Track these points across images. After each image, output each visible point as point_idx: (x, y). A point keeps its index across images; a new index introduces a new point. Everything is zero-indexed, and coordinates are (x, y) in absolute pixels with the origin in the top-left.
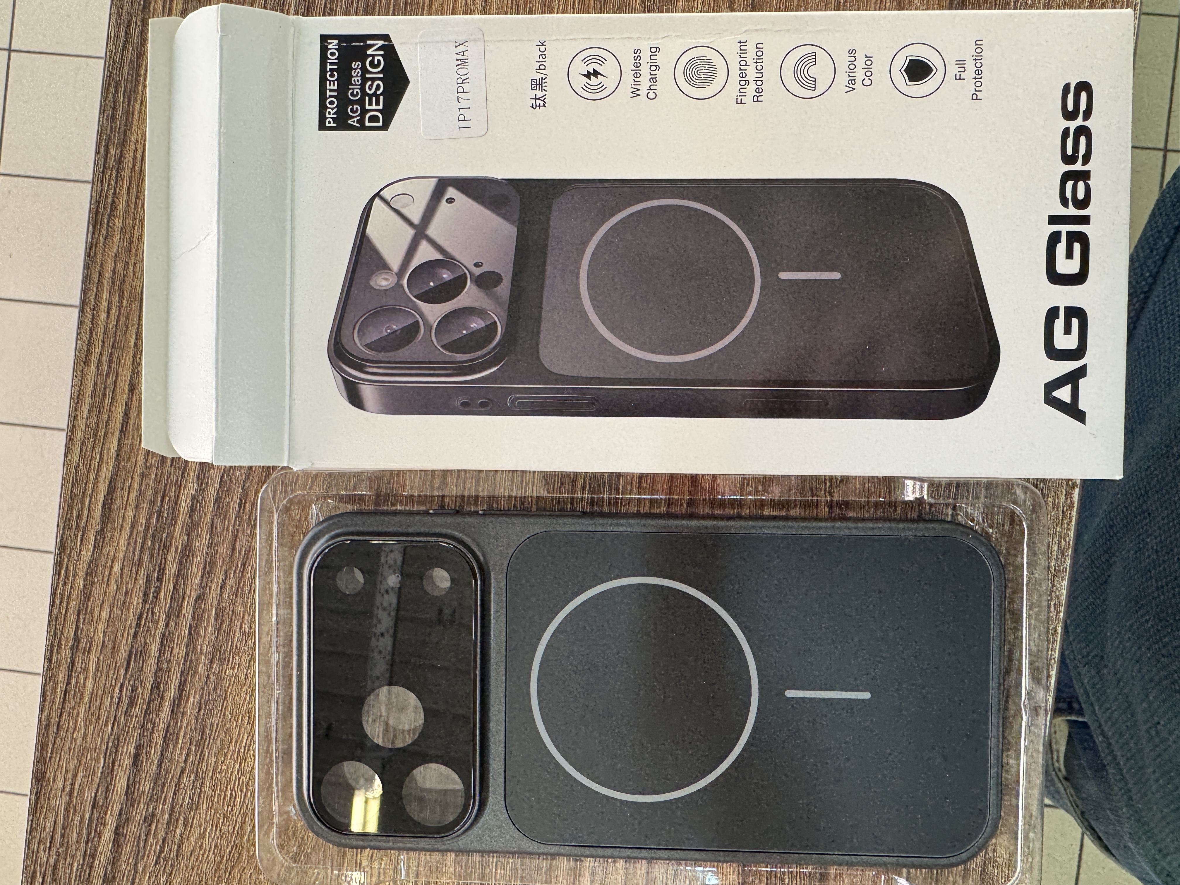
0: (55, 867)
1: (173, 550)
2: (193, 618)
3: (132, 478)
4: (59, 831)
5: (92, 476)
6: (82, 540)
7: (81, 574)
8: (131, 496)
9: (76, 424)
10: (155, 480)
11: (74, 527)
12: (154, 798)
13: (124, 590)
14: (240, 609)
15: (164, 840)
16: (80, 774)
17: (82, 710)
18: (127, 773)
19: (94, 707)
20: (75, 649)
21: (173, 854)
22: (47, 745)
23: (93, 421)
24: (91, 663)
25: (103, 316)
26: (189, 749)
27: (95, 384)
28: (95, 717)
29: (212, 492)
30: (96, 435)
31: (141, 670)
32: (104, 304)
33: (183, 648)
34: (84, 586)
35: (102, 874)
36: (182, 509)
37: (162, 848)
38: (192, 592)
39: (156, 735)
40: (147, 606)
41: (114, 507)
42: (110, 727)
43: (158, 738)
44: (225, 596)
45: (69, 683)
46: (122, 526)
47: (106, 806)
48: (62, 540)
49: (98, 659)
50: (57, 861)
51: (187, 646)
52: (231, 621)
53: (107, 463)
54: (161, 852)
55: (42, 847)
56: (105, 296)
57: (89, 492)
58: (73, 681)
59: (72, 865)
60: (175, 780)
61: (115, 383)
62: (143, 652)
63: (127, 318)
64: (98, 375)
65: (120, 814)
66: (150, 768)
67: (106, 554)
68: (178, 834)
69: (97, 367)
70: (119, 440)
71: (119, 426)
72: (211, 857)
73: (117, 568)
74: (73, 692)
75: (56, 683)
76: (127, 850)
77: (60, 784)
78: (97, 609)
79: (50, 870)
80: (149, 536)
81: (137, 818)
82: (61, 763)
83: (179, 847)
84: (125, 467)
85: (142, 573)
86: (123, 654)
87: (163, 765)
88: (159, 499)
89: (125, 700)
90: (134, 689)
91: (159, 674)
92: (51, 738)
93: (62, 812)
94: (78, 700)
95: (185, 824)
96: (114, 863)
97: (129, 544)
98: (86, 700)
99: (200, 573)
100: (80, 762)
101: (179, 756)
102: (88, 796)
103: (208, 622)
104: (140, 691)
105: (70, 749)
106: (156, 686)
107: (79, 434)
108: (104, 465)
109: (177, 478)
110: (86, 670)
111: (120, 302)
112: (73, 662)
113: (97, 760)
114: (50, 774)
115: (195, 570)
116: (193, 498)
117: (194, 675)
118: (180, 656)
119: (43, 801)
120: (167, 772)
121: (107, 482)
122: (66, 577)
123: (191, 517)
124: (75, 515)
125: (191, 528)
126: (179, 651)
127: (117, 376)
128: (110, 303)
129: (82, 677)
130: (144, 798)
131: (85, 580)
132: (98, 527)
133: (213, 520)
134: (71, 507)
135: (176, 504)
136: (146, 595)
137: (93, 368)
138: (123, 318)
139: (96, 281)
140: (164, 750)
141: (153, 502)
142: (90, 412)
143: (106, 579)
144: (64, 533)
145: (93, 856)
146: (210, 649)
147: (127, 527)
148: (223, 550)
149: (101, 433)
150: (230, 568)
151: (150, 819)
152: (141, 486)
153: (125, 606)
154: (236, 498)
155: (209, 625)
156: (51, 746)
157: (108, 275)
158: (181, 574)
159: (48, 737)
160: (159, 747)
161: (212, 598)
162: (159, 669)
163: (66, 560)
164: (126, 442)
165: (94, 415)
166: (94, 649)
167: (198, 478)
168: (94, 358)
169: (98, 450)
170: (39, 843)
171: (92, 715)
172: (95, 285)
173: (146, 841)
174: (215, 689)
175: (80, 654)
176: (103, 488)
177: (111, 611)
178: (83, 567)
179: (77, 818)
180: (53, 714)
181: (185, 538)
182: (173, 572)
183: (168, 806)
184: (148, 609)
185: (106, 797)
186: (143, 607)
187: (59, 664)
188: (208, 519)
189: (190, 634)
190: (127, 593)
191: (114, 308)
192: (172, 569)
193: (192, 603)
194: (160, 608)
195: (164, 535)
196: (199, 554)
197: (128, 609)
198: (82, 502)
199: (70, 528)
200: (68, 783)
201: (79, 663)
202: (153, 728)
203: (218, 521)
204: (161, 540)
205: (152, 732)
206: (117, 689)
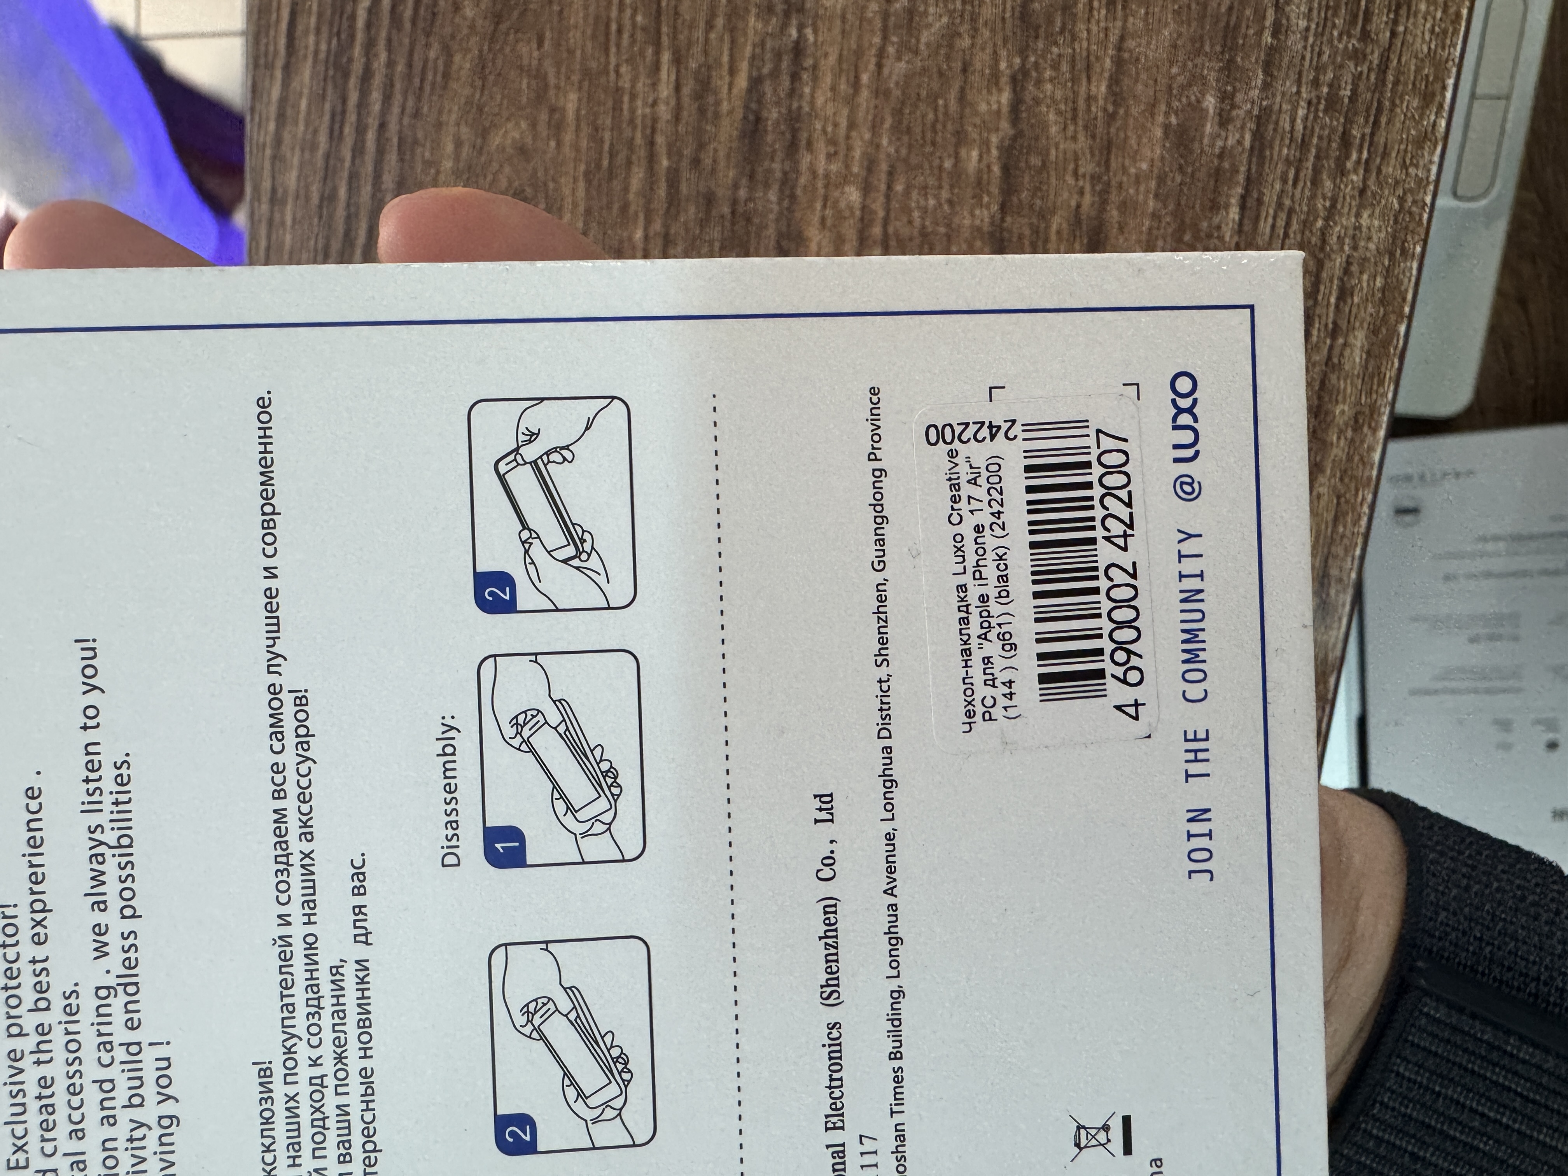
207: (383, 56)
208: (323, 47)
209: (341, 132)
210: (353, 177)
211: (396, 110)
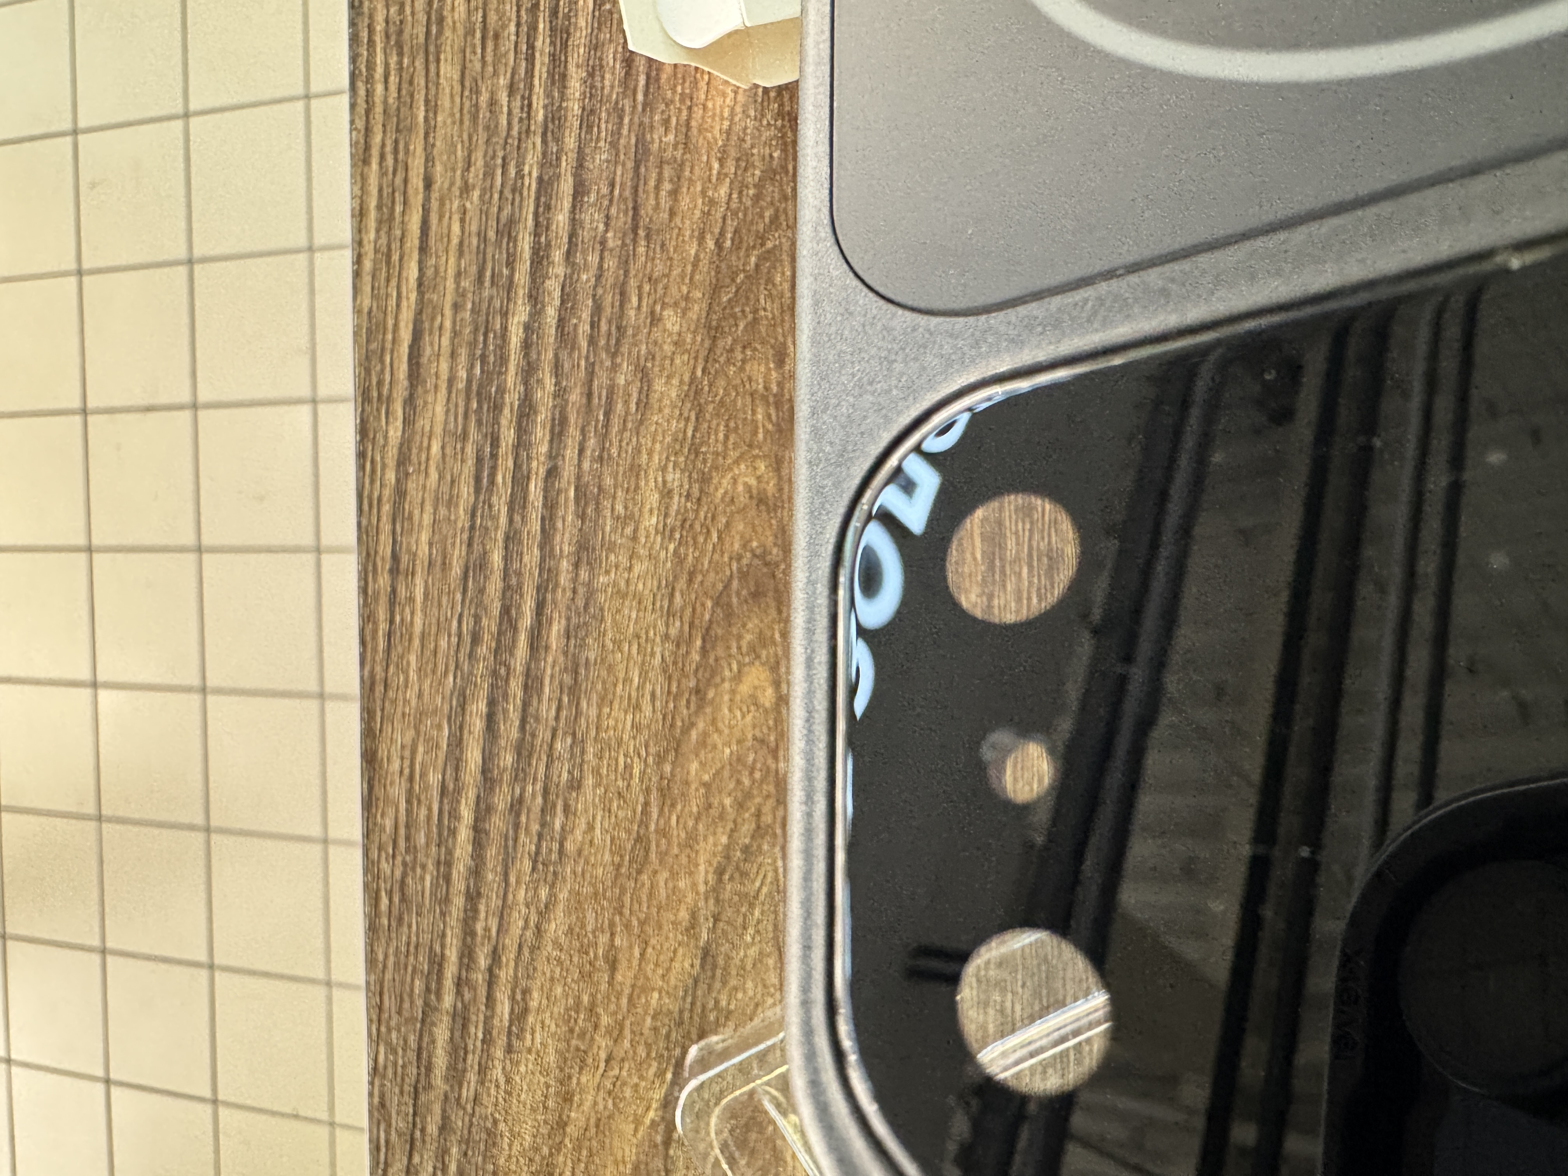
0: (403, 883)
1: (506, 411)
2: (545, 505)
3: (442, 315)
4: (402, 831)
5: (390, 322)
6: (387, 418)
7: (391, 463)
8: (443, 339)
9: (362, 250)
10: (473, 310)
11: (375, 400)
12: (520, 774)
13: (449, 478)
14: (608, 481)
15: (540, 836)
16: (421, 749)
17: (413, 658)
18: (481, 741)
19: (428, 653)
20: (394, 571)
21: (554, 857)
22: (375, 712)
23: (383, 241)
24: (418, 588)
25: (379, 88)
26: (560, 701)
27: (380, 190)
28: (430, 666)
29: (551, 313)
30: (388, 263)
31: (482, 591)
32: (380, 70)
33: (536, 551)
34: (398, 480)
35: (463, 888)
36: (512, 346)
37: (538, 847)
38: (538, 468)
39: (513, 683)
40: (482, 498)
41: (424, 360)
42: (451, 679)
43: (516, 687)
44: (586, 465)
45: (392, 622)
46: (436, 387)
47: (458, 791)
48: (362, 420)
49: (426, 582)
50: (404, 875)
51: (542, 548)
52: (598, 504)
53: (408, 299)
54: (537, 853)
55: (383, 855)
56: (379, 58)
57: (388, 346)
58: (398, 618)
59: (422, 879)
60: (545, 747)
61: (406, 181)
62: (482, 564)
63: (411, 83)
64: (383, 173)
65: (478, 803)
66: (509, 730)
67: (420, 430)
68: (557, 826)
69: (380, 164)
70: (420, 262)
71: (417, 242)
72: (607, 857)
73: (435, 448)
74: (399, 634)
75: (375, 623)
76: (492, 852)
77: (396, 765)
78: (417, 512)
79: (396, 888)
80: (474, 394)
81: (501, 806)
82: (395, 736)
83: (561, 845)
84: (430, 301)
85: (470, 450)
86: (456, 570)
87: (528, 727)
88: (481, 338)
89: (467, 639)
90: (477, 619)
91: (509, 594)
92: (379, 703)
93: (403, 805)
94: (407, 644)
95: (566, 809)
96: (476, 872)
97: (447, 412)
98: (416, 642)
99: (548, 438)
100: (418, 732)
101: (546, 710)
102: (434, 778)
103: (566, 507)
104: (485, 622)
105: (404, 714)
106: (506, 610)
107: (368, 265)
108: (404, 303)
109: (502, 303)
110: (411, 600)
111: (400, 63)
112: (394, 591)
113: (439, 727)
114: (382, 753)
115: (539, 435)
116: (527, 328)
117: (554, 591)
118: (534, 564)
119: (379, 791)
120: (533, 735)
121: (411, 326)
122: (373, 471)
123: (527, 355)
124: (374, 382)
125: (529, 371)
126: (531, 557)
127: (407, 170)
128: (387, 65)
129: (407, 610)
130: (506, 777)
131: (397, 471)
132: (406, 393)
133: (556, 356)
134: (368, 371)
135: (504, 341)
136: (478, 479)
137: (375, 166)
138: (405, 86)
139: (366, 41)
140: (526, 705)
141: (473, 344)
142: (378, 231)
143: (423, 467)
144: (363, 411)
145: (449, 864)
146: (573, 549)
147: (443, 386)
148: (575, 397)
149: (395, 257)
150: (589, 424)
151: (517, 806)
152: (454, 323)
153: (451, 503)
154: (586, 315)
155: (568, 514)
156: (379, 714)
157: (379, 27)
158: (522, 444)
159: (374, 700)
160: (518, 702)
161: (568, 471)
162: (507, 588)
163: (370, 448)
164: (429, 263)
165: (383, 233)
166: (419, 569)
167: (530, 296)
168: (375, 152)
169: (394, 283)
170: (380, 849)
171: (427, 663)
172: (365, 47)
173: (516, 840)
174: (586, 606)
175: (401, 578)
176: (406, 336)
177: (436, 510)
178: (392, 453)
179: (423, 812)
180: (378, 669)
181: (522, 389)
182: (510, 442)
183: (539, 786)
184: (484, 503)
185: (457, 779)
186: (477, 499)
187: (376, 596)
188: (550, 355)
189: (543, 530)
190: (453, 482)
191: (393, 73)
192: (508, 436)
193: (540, 484)
194: (500, 498)
195: (493, 389)
196: (543, 410)
197: (457, 505)
198: (382, 361)
199: (370, 401)
200: (407, 763)
201: (402, 592)
202: (508, 674)
203: (564, 355)
204: (490, 398)
205: (507, 681)
206: (455, 623)
207: (549, 383)
208: (463, 374)
209: (492, 482)
210: (512, 539)
211: (570, 453)
